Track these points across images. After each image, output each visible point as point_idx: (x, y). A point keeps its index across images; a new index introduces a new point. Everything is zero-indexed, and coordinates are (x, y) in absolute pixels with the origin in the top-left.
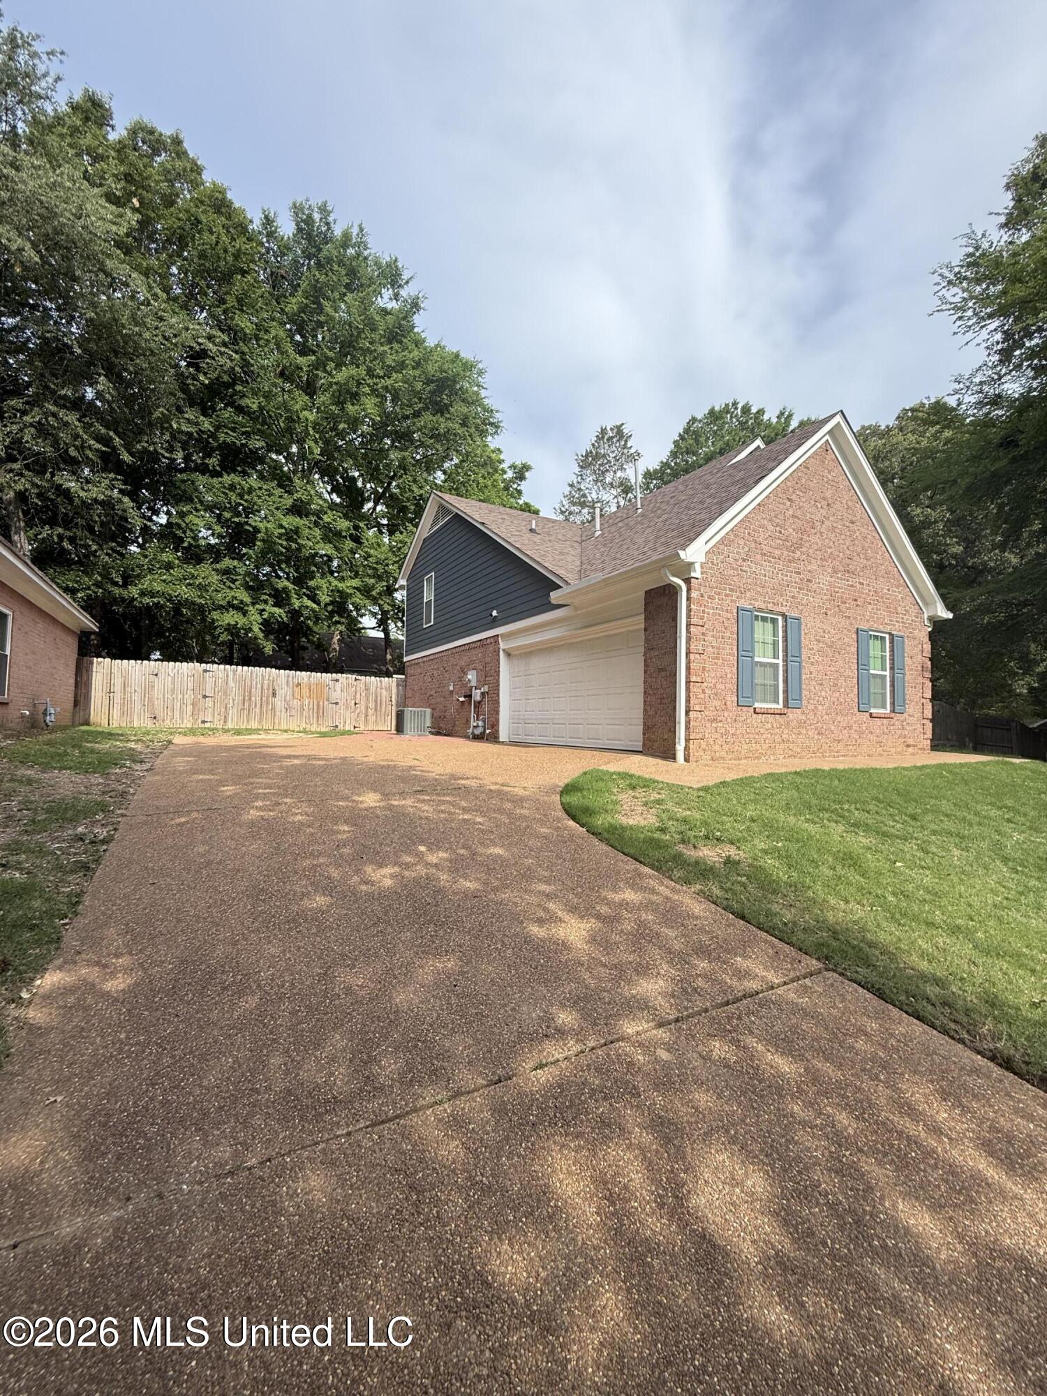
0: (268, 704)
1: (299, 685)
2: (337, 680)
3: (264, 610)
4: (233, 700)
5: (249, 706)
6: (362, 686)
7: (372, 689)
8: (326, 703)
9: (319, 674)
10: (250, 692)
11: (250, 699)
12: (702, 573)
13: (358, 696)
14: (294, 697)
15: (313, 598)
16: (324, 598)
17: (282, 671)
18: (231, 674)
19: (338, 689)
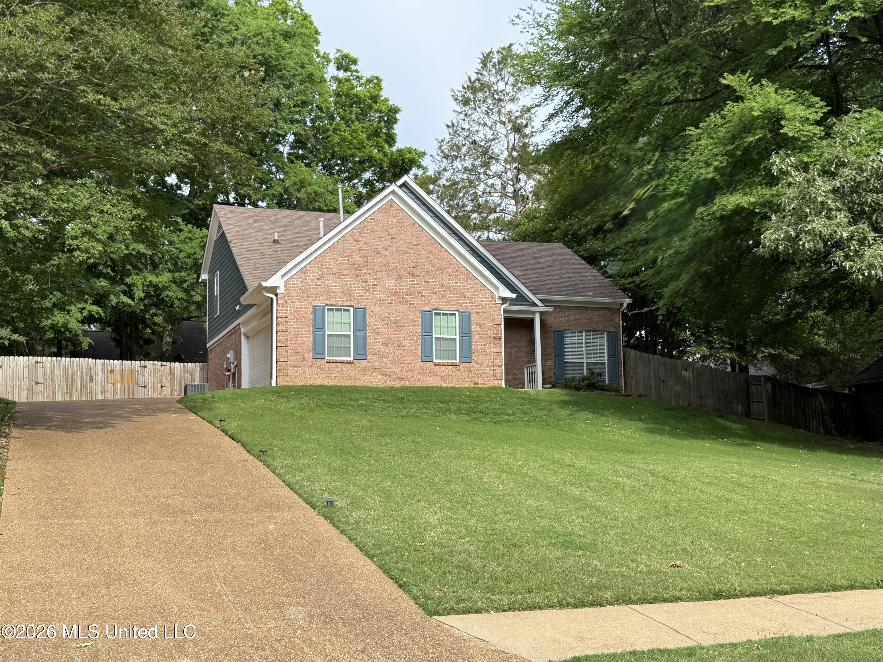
0: (86, 388)
1: (112, 371)
2: (145, 367)
3: (84, 308)
4: (59, 386)
5: (72, 390)
6: (167, 371)
7: (177, 373)
8: (135, 386)
9: (129, 362)
10: (72, 379)
11: (72, 384)
12: (285, 290)
13: (164, 380)
14: (108, 383)
15: (129, 294)
16: (139, 294)
17: (98, 361)
18: (56, 364)
19: (146, 375)
